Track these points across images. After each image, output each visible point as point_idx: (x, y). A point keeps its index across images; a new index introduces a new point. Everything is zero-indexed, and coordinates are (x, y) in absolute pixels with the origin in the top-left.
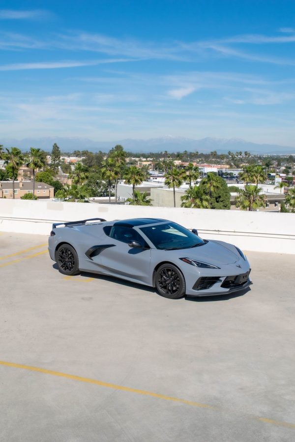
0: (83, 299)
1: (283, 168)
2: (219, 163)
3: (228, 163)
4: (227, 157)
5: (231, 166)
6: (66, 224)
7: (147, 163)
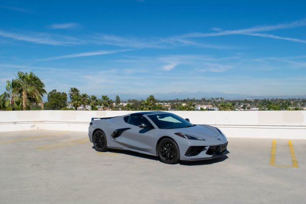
0: (105, 165)
1: (242, 106)
2: (207, 104)
3: (211, 104)
4: (211, 101)
5: (213, 106)
6: (101, 119)
7: (168, 105)
